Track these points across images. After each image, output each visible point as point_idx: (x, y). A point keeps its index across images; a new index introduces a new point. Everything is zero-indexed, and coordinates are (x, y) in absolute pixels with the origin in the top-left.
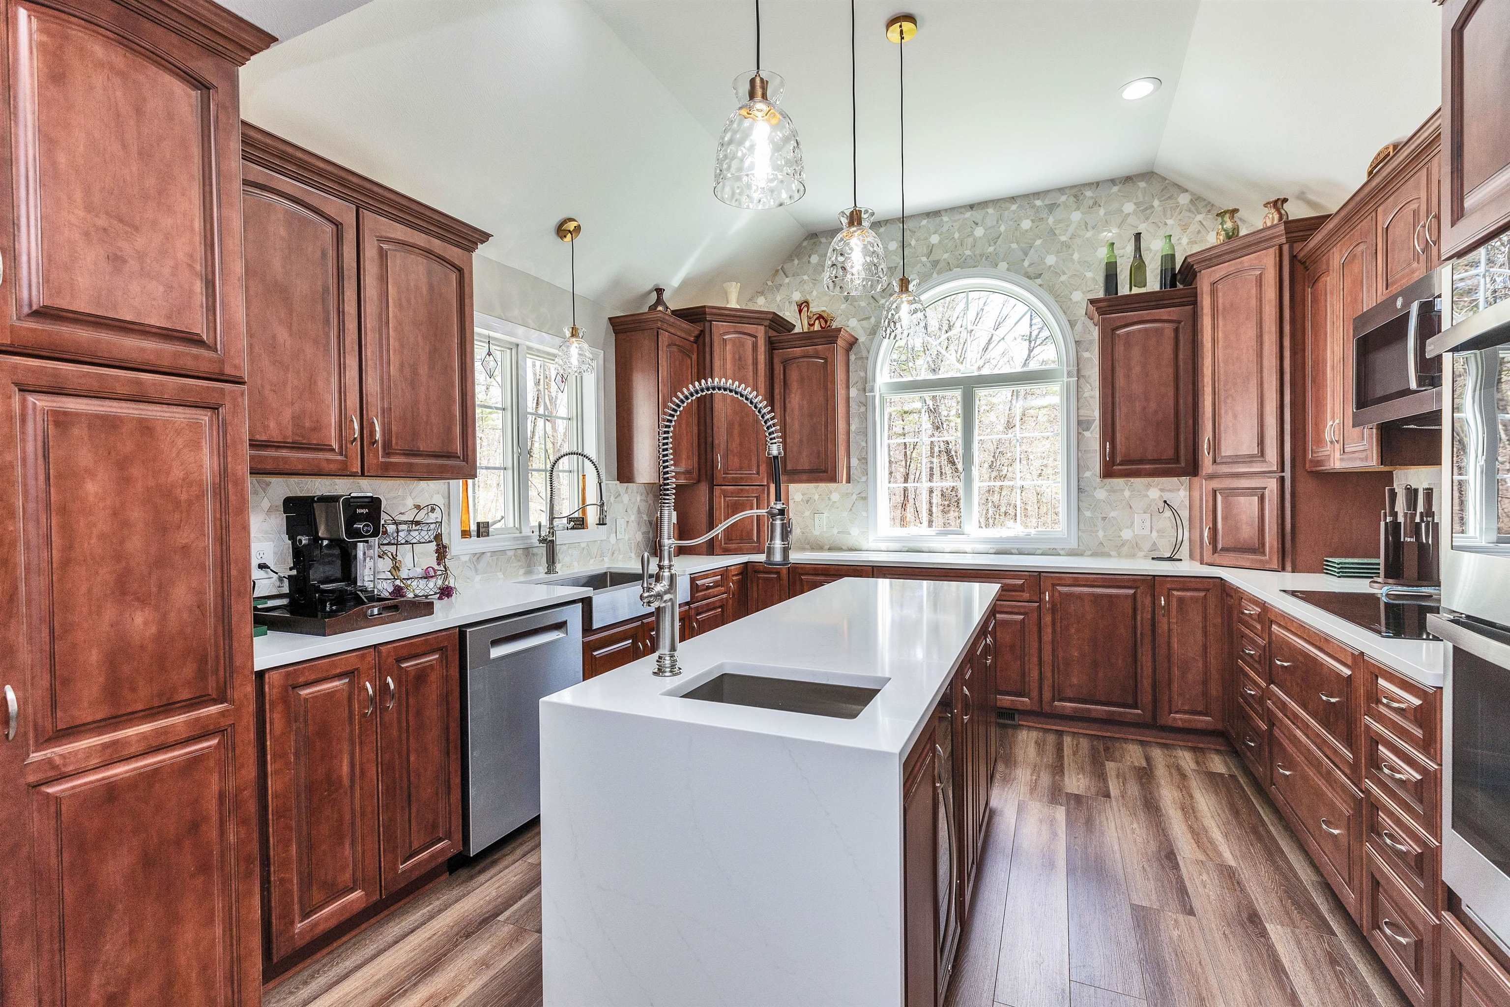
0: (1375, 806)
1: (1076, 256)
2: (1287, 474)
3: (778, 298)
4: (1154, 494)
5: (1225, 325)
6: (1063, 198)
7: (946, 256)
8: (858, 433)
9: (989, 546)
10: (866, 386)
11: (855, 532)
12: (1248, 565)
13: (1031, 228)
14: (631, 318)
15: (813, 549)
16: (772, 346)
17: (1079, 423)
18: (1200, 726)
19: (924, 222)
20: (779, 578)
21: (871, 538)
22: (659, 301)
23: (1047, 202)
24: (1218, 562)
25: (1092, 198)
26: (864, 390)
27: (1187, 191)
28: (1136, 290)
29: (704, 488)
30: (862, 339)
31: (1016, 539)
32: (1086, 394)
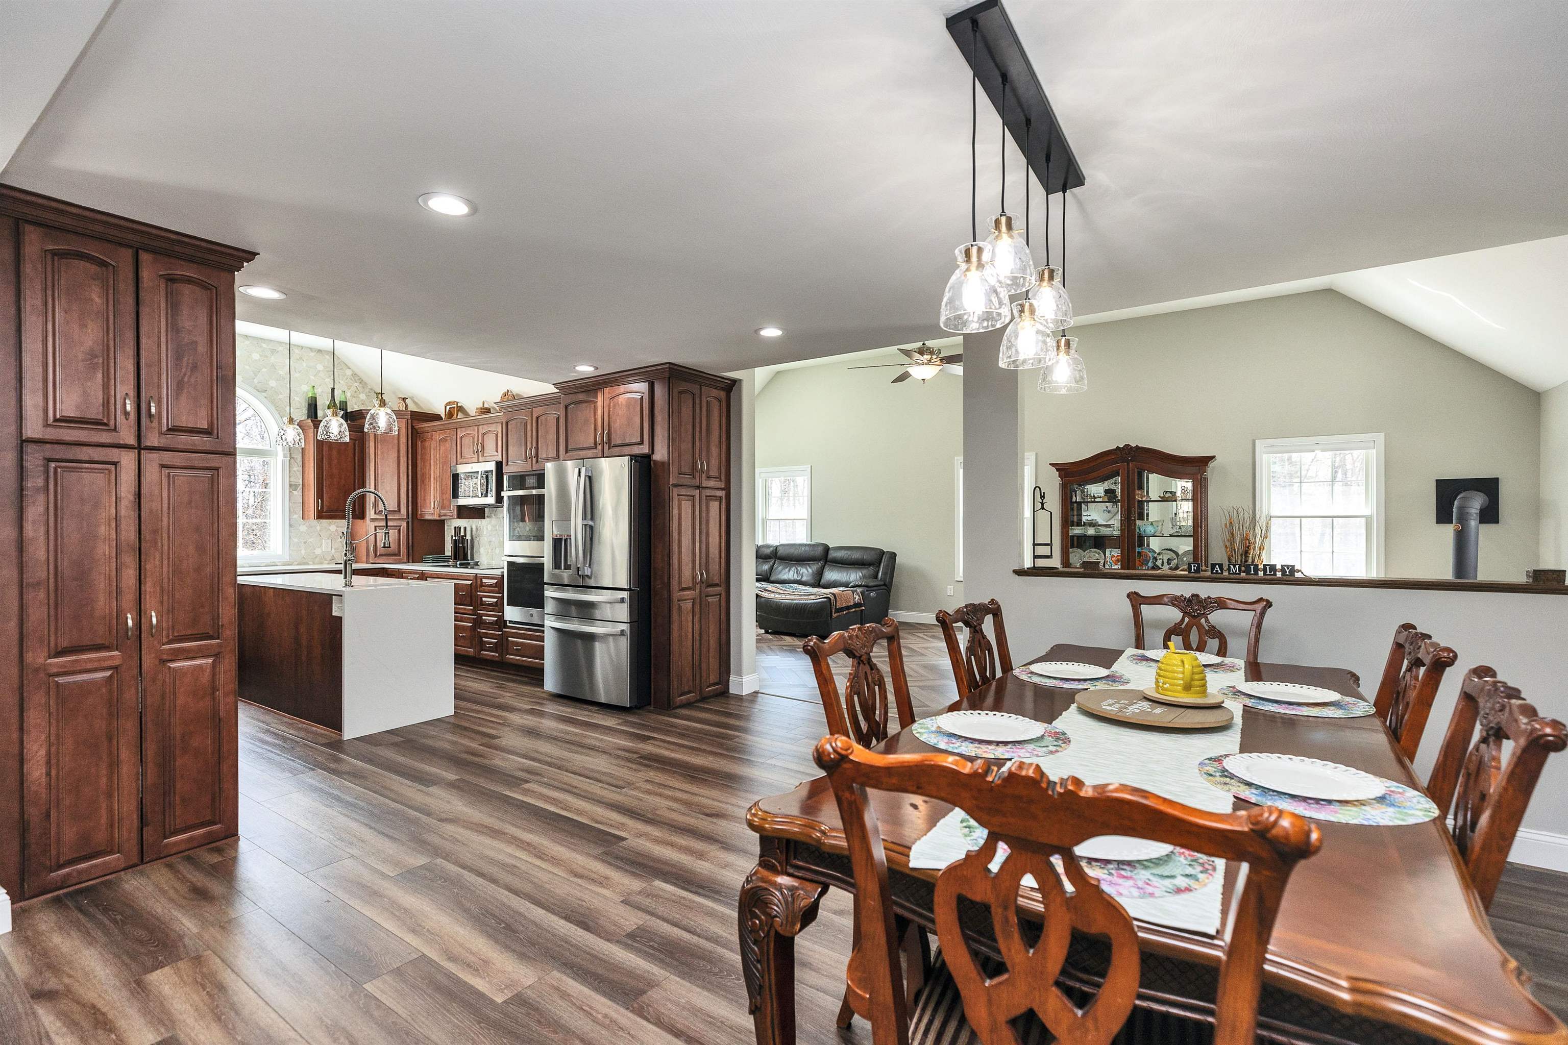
0: (481, 616)
2: (410, 520)
4: (333, 528)
6: (281, 348)
12: (392, 561)
17: (290, 485)
24: (377, 562)
32: (295, 469)
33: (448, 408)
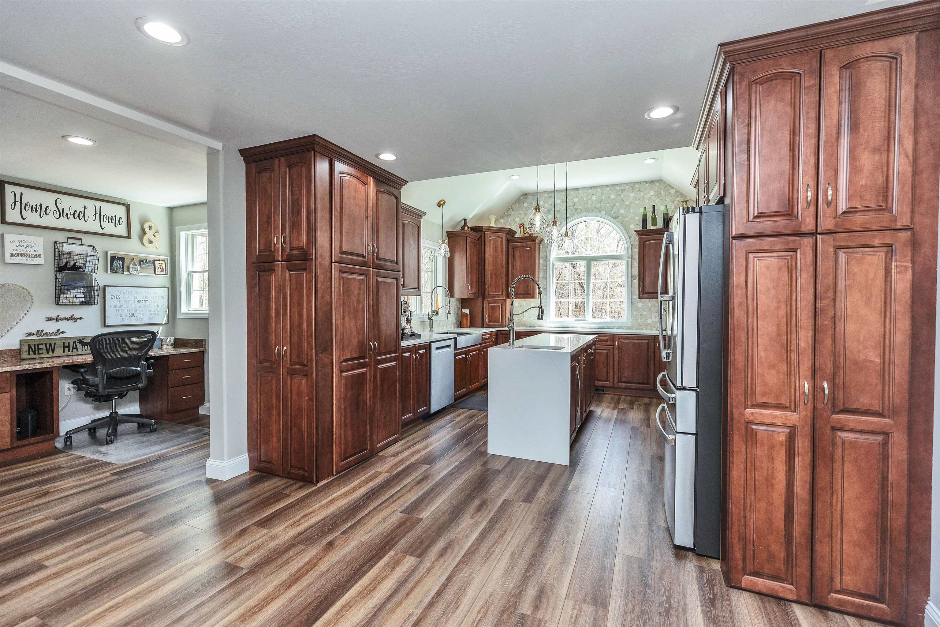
1: (632, 211)
3: (510, 220)
7: (580, 207)
8: (543, 278)
10: (546, 259)
13: (615, 198)
14: (454, 232)
15: (523, 326)
16: (508, 241)
17: (632, 277)
21: (547, 322)
22: (465, 225)
23: (621, 188)
25: (638, 188)
27: (672, 187)
28: (653, 228)
29: (480, 299)
30: (545, 240)
31: (607, 323)
32: (635, 265)
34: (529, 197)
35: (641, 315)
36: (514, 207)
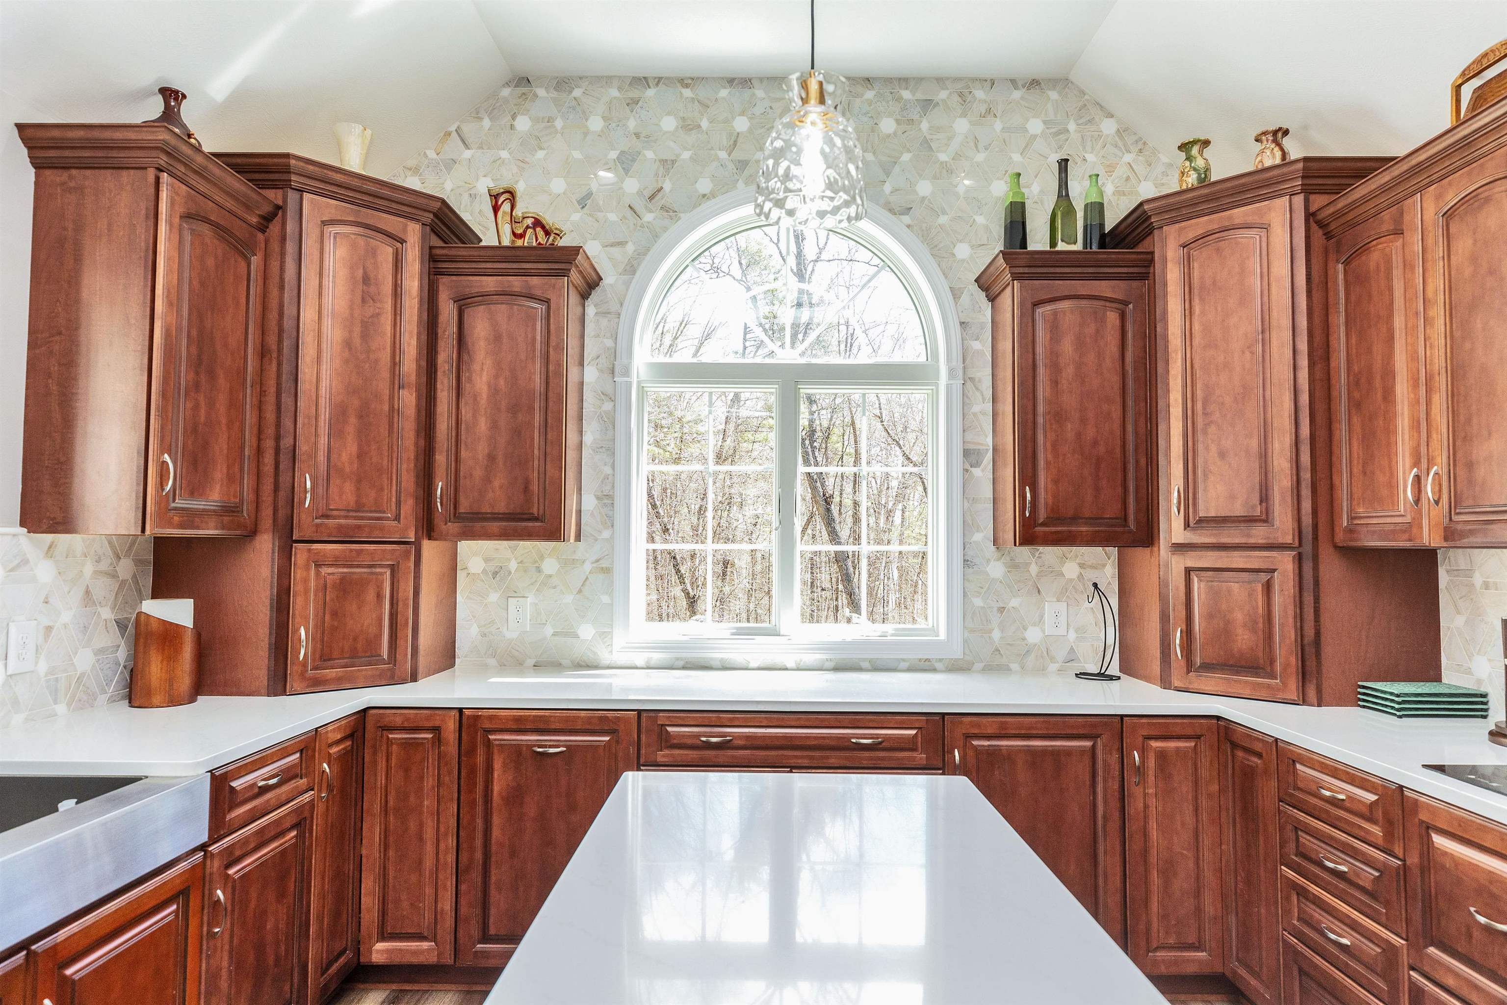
1: (964, 188)
2: (1308, 548)
3: (449, 185)
4: (1071, 570)
5: (1203, 313)
6: (943, 95)
8: (597, 449)
9: (824, 657)
10: (614, 364)
11: (586, 632)
12: (1247, 692)
13: (895, 133)
14: (81, 133)
15: (503, 667)
17: (966, 453)
18: (1191, 969)
19: (724, 93)
20: (438, 740)
21: (616, 647)
22: (170, 116)
23: (919, 96)
24: (1195, 686)
25: (985, 101)
26: (613, 372)
27: (1112, 116)
28: (1061, 246)
29: (265, 544)
30: (609, 279)
32: (976, 408)
33: (1467, 92)
34: (541, 92)
35: (1001, 610)
36: (468, 129)
